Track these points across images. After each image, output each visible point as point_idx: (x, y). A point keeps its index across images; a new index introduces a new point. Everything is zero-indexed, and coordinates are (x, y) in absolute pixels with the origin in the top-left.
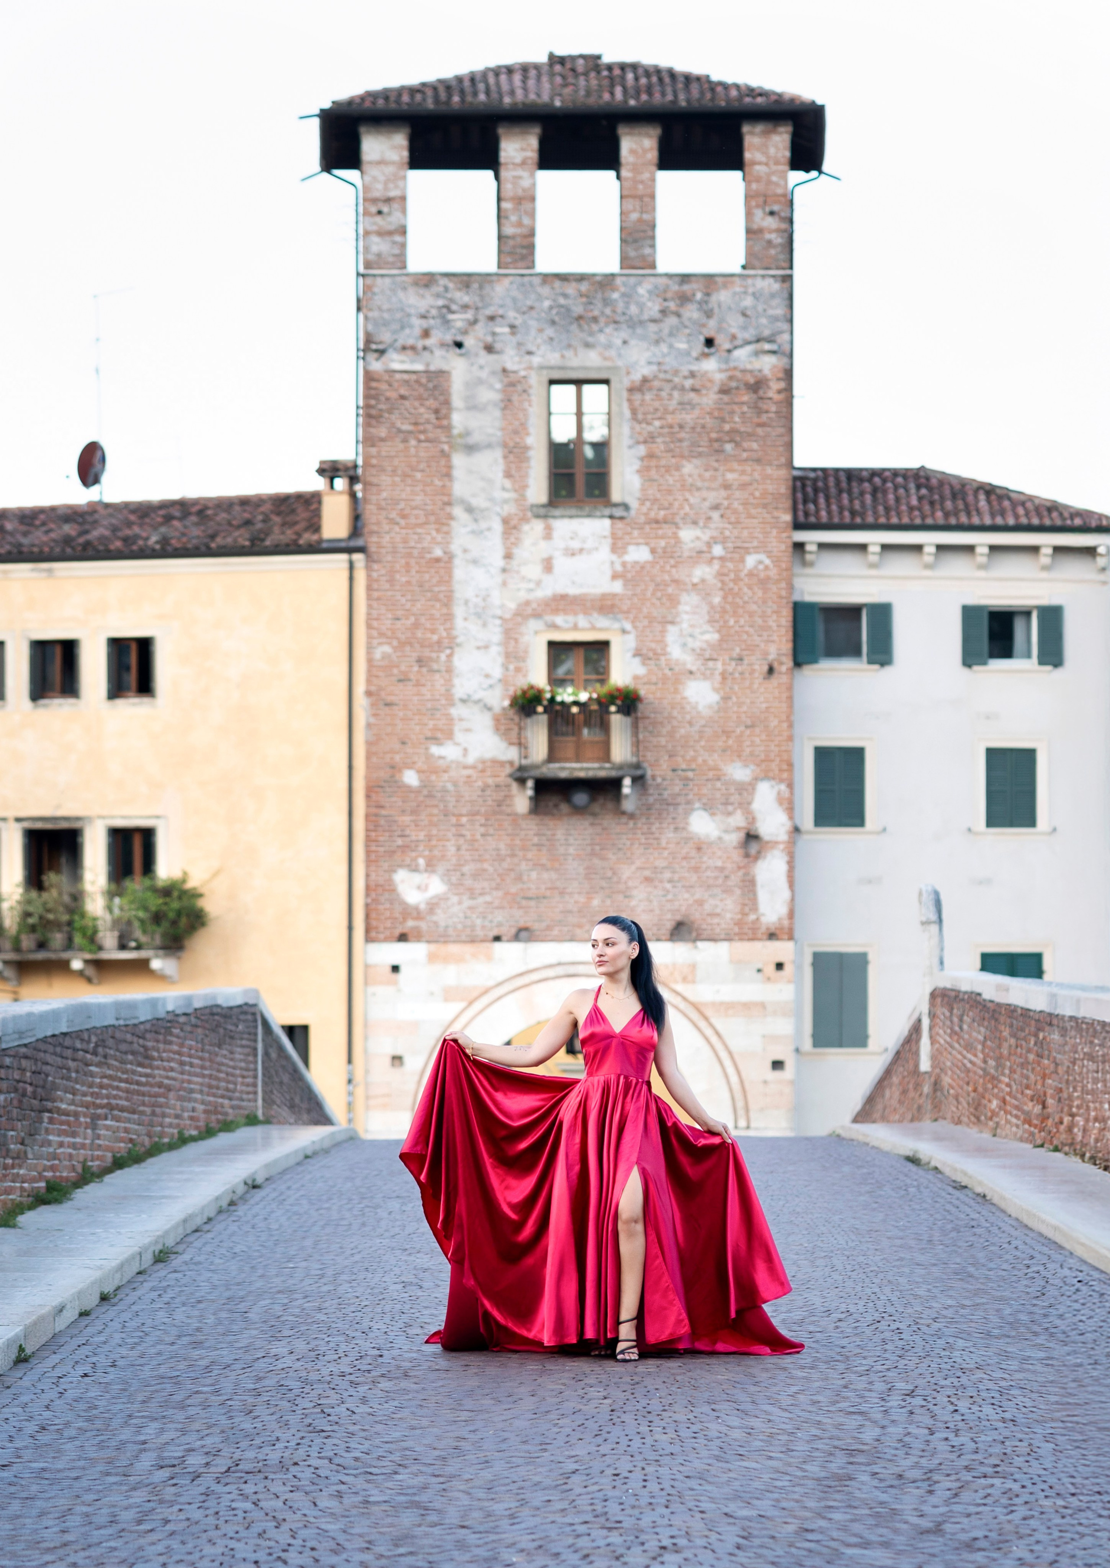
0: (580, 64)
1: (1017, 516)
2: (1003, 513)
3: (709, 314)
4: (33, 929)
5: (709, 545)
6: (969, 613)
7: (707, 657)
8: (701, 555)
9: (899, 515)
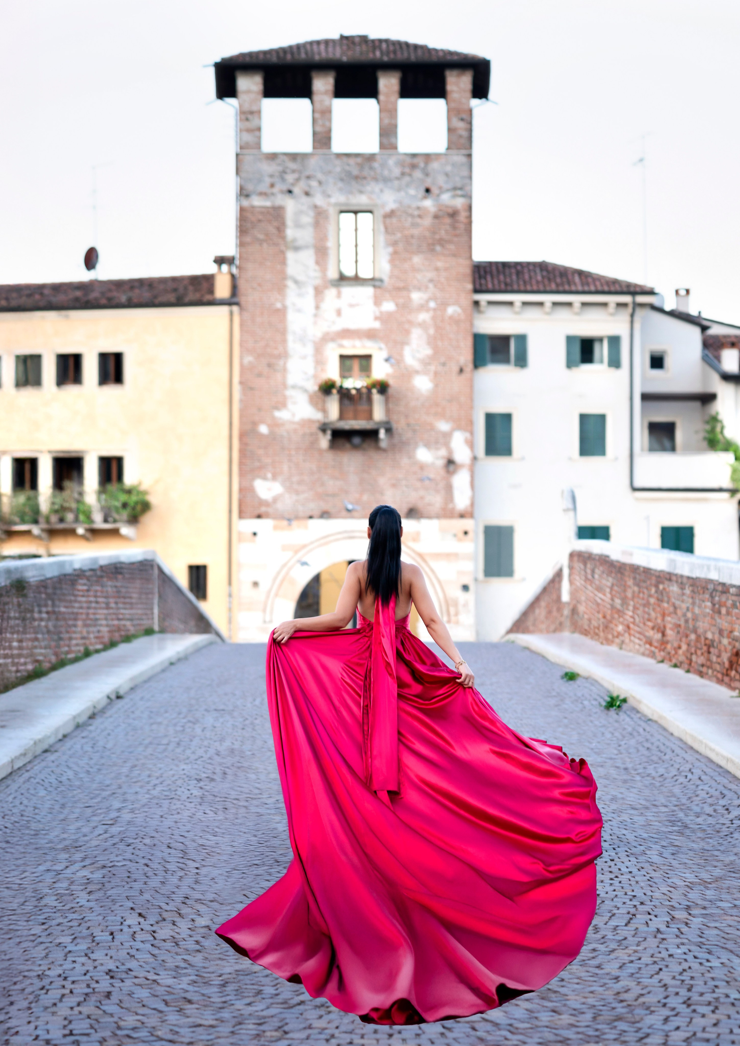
0: (357, 40)
1: (595, 286)
2: (588, 284)
3: (427, 175)
4: (56, 511)
5: (427, 301)
6: (570, 339)
7: (426, 363)
8: (423, 307)
9: (531, 285)
